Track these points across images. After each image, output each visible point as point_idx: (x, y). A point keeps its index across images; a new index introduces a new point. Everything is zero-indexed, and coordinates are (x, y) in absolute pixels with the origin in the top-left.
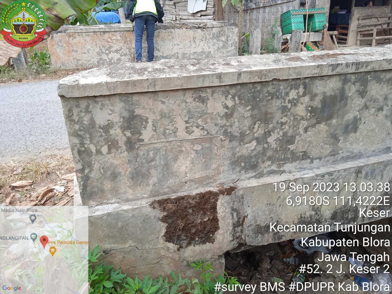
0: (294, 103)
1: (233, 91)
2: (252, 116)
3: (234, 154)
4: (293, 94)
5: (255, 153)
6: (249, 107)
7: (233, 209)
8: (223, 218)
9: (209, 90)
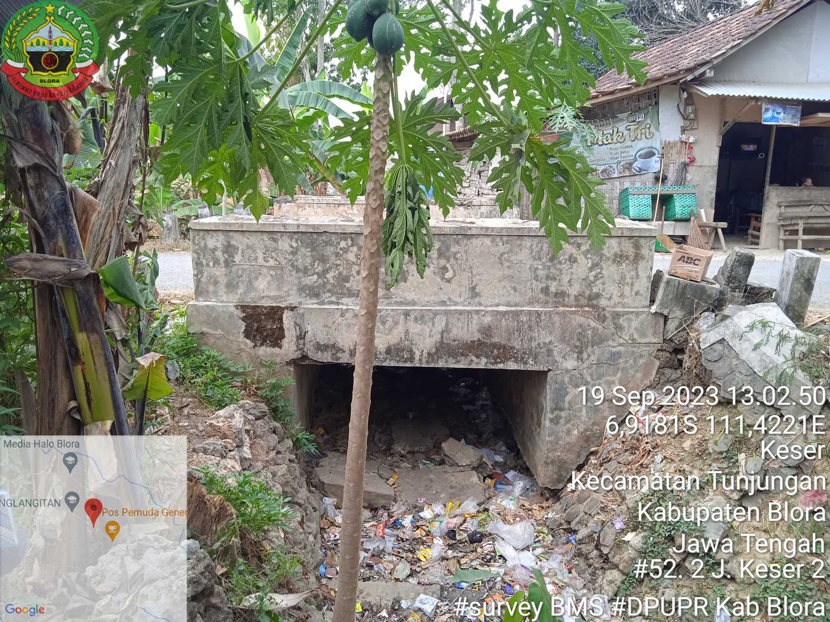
0: (346, 251)
1: (296, 236)
2: (312, 256)
3: (300, 283)
4: (343, 244)
5: (316, 284)
6: (309, 249)
7: (296, 324)
8: (288, 329)
9: (279, 234)
